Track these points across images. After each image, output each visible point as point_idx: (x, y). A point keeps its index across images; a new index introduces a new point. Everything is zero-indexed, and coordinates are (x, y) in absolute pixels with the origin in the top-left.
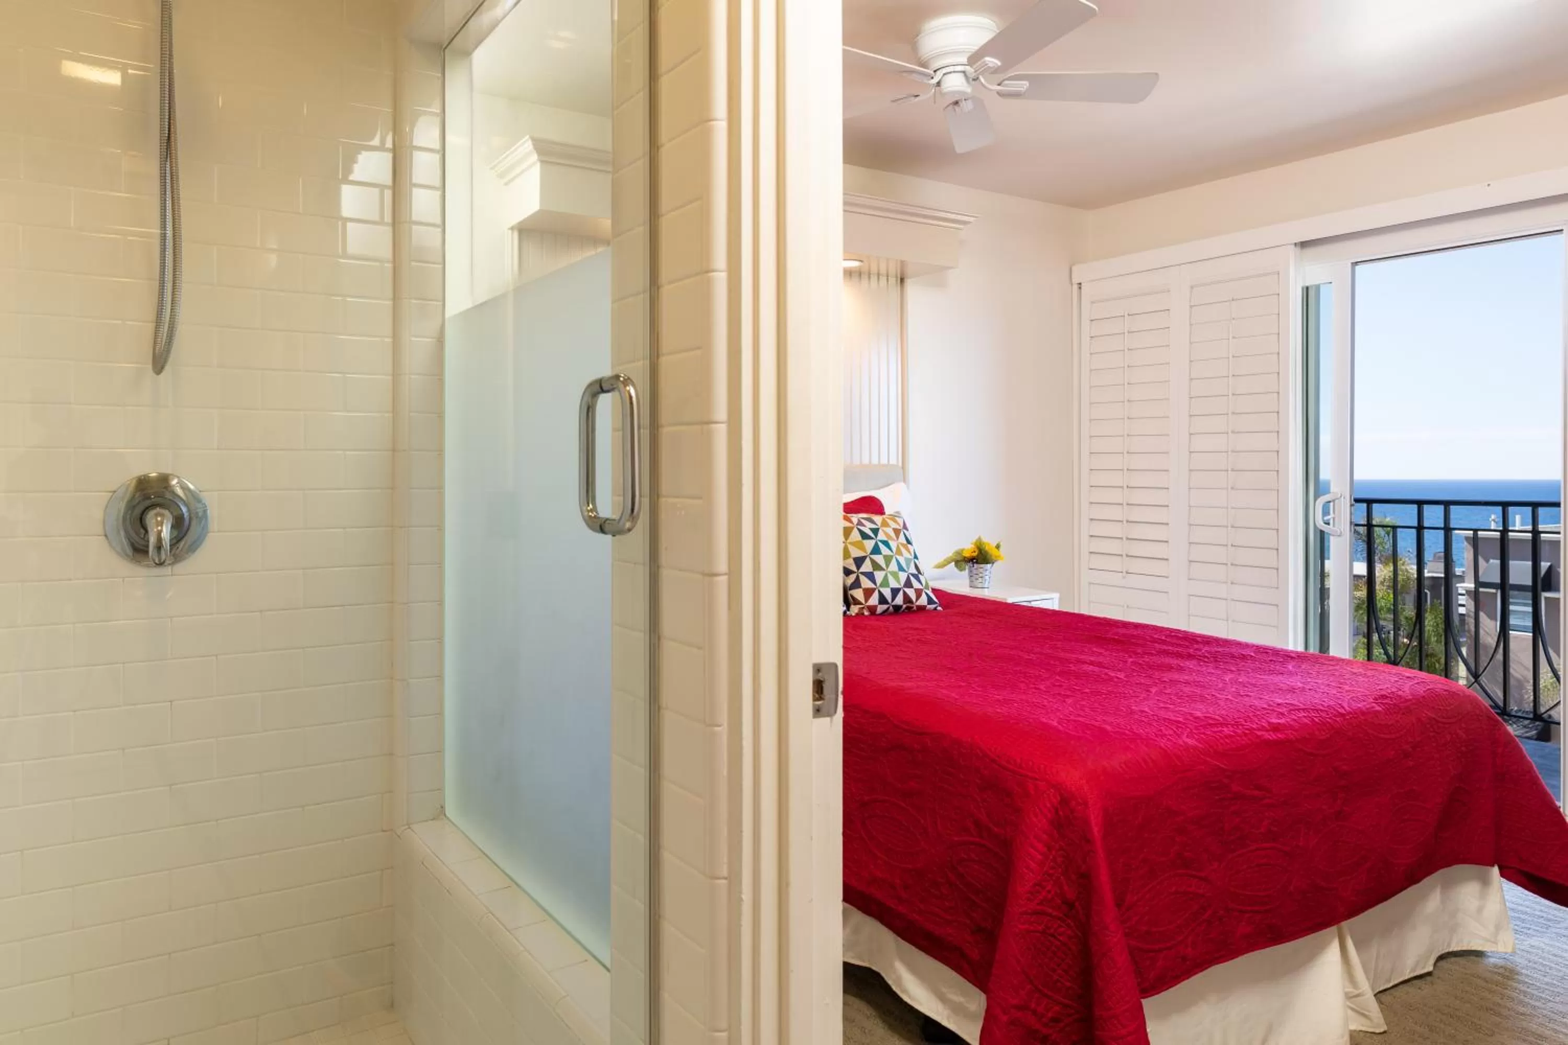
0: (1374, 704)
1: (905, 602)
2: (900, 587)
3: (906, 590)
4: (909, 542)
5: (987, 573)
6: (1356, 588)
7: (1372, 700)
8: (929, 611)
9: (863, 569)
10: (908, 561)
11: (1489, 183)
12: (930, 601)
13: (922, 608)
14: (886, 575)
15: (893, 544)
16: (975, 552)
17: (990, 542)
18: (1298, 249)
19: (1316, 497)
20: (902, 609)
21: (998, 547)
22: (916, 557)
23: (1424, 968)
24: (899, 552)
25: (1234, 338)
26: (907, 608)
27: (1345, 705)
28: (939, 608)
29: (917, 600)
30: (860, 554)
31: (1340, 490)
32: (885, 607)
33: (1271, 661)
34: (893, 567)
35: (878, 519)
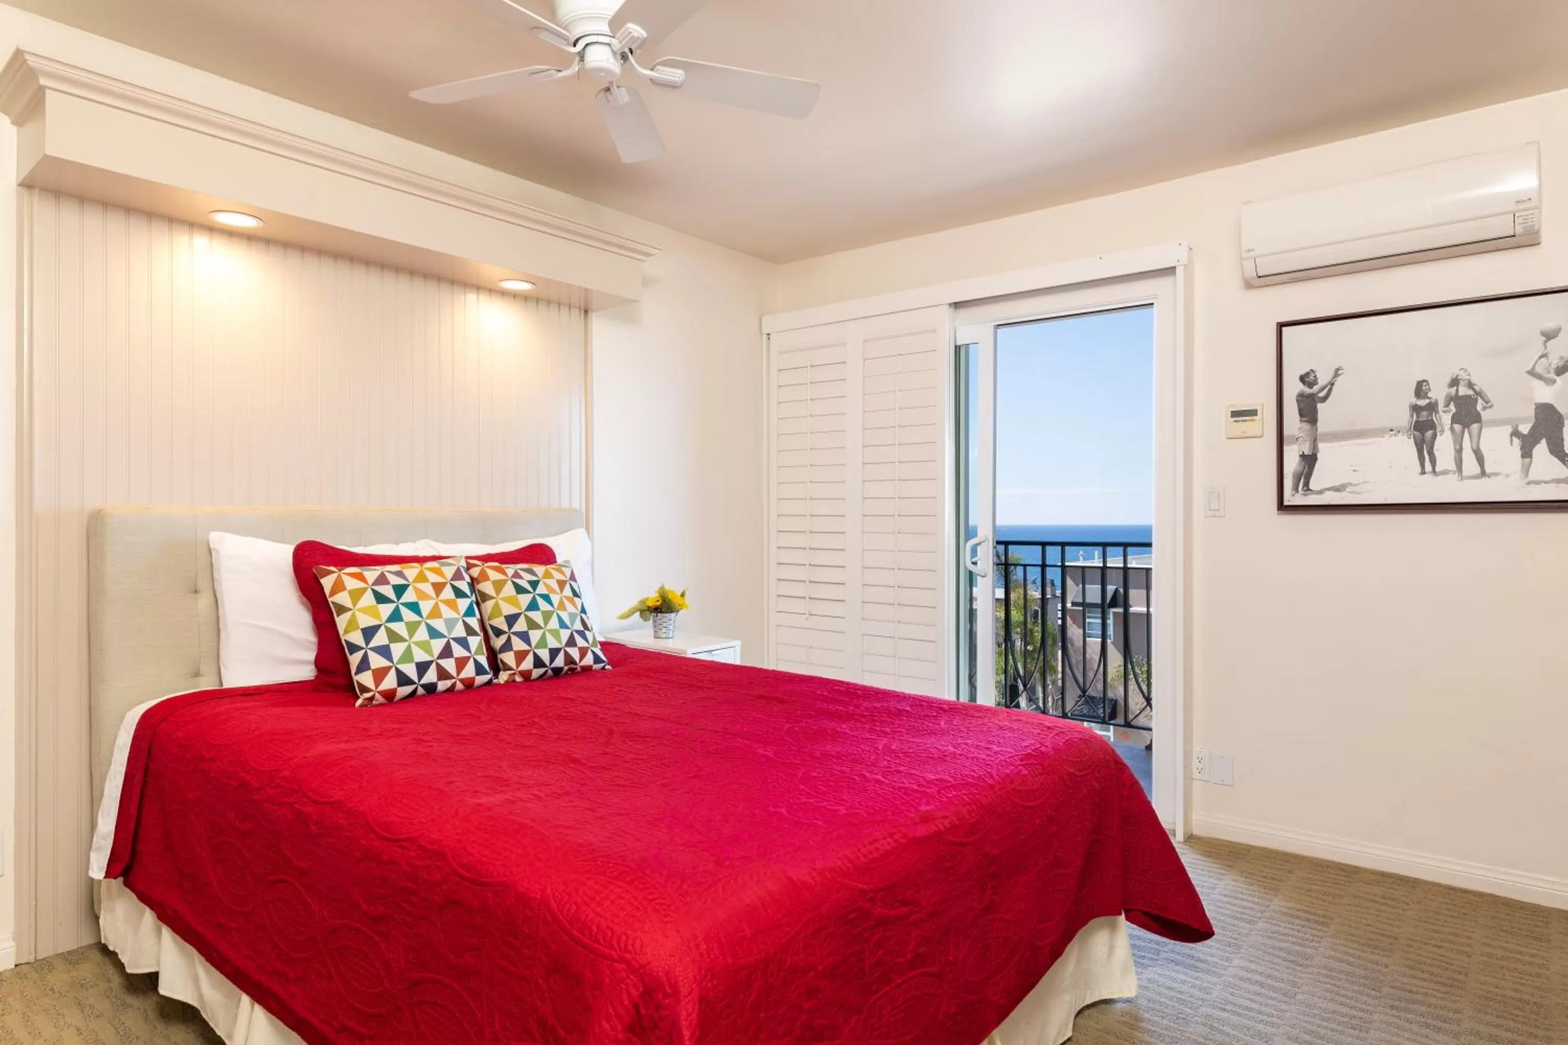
0: (1021, 767)
1: (566, 664)
2: (560, 646)
3: (568, 649)
4: (575, 594)
5: (671, 622)
6: (996, 609)
7: (1019, 762)
8: (596, 671)
9: (516, 628)
10: (572, 616)
11: (1101, 256)
12: (597, 659)
13: (587, 669)
14: (544, 634)
15: (555, 599)
16: (658, 601)
17: (674, 589)
18: (952, 309)
19: (967, 539)
20: (564, 671)
21: (683, 595)
22: (583, 611)
23: (1064, 1035)
24: (562, 606)
25: (900, 390)
26: (570, 669)
27: (994, 773)
28: (608, 667)
29: (581, 660)
30: (512, 610)
31: (985, 533)
32: (542, 671)
33: (925, 716)
34: (554, 623)
35: (540, 569)
